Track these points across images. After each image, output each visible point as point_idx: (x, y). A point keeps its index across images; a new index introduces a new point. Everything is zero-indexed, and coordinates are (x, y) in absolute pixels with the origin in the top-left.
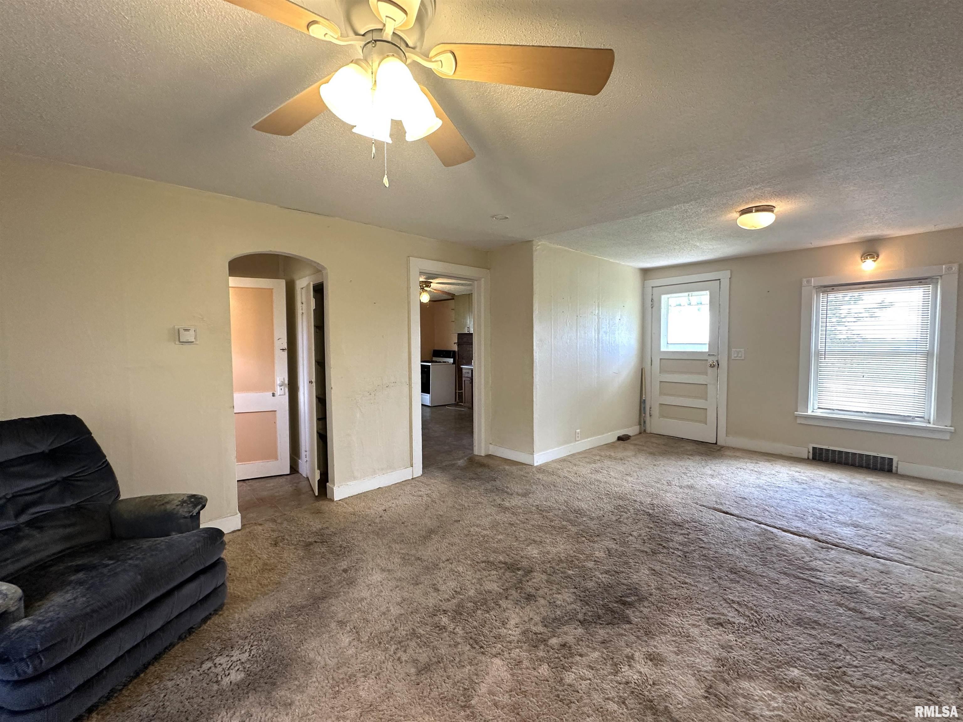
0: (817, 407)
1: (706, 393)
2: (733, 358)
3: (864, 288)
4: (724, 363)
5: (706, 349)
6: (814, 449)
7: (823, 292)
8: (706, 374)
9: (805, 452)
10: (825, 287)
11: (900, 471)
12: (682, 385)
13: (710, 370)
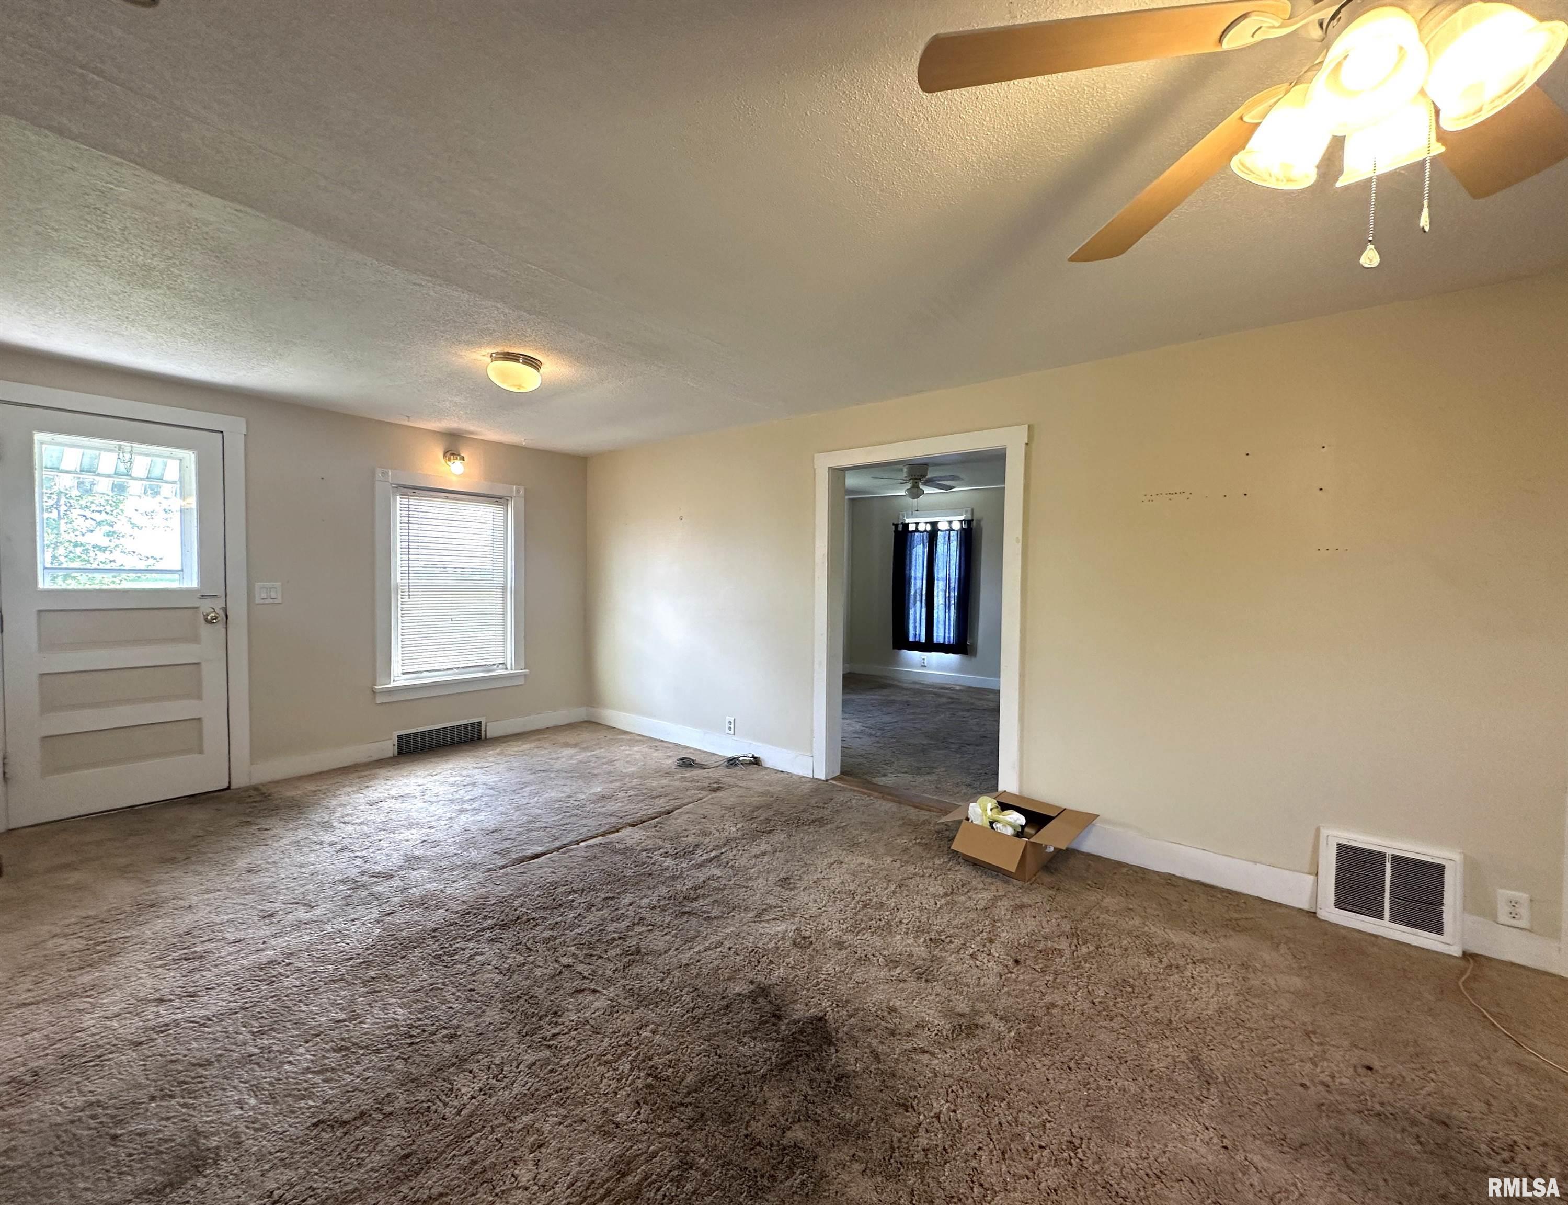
0: (401, 671)
1: (199, 683)
2: (258, 601)
3: (447, 498)
4: (238, 612)
5: (192, 582)
6: (400, 737)
7: (403, 495)
8: (195, 639)
9: (389, 747)
10: (405, 487)
11: (490, 735)
12: (135, 672)
13: (205, 631)
